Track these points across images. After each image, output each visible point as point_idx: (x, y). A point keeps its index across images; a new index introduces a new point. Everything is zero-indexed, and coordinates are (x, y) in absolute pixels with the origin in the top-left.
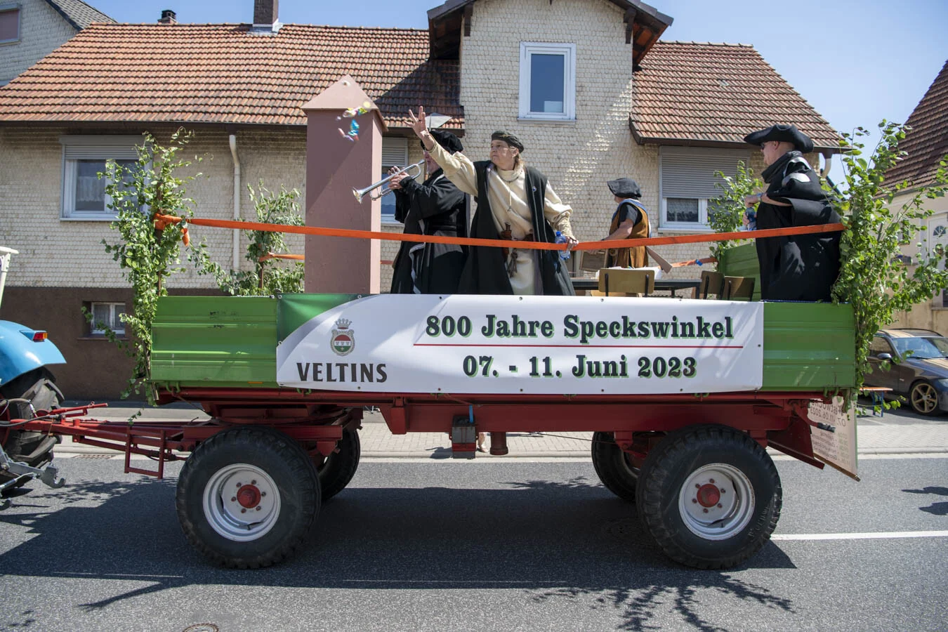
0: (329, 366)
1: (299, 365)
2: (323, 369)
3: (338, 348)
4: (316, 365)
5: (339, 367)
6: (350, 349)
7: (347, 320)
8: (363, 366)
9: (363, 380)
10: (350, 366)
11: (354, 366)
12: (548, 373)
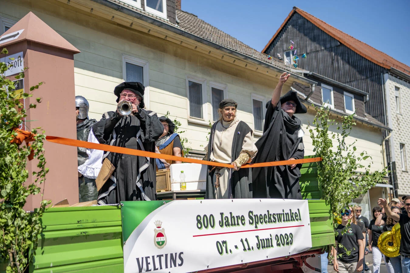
0: (153, 257)
1: (138, 259)
2: (150, 260)
3: (158, 243)
4: (147, 258)
5: (158, 258)
6: (165, 243)
7: (160, 221)
8: (172, 255)
9: (171, 267)
10: (164, 256)
11: (166, 255)
12: (249, 249)
